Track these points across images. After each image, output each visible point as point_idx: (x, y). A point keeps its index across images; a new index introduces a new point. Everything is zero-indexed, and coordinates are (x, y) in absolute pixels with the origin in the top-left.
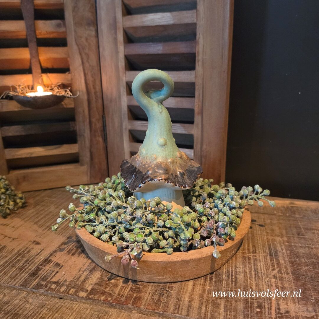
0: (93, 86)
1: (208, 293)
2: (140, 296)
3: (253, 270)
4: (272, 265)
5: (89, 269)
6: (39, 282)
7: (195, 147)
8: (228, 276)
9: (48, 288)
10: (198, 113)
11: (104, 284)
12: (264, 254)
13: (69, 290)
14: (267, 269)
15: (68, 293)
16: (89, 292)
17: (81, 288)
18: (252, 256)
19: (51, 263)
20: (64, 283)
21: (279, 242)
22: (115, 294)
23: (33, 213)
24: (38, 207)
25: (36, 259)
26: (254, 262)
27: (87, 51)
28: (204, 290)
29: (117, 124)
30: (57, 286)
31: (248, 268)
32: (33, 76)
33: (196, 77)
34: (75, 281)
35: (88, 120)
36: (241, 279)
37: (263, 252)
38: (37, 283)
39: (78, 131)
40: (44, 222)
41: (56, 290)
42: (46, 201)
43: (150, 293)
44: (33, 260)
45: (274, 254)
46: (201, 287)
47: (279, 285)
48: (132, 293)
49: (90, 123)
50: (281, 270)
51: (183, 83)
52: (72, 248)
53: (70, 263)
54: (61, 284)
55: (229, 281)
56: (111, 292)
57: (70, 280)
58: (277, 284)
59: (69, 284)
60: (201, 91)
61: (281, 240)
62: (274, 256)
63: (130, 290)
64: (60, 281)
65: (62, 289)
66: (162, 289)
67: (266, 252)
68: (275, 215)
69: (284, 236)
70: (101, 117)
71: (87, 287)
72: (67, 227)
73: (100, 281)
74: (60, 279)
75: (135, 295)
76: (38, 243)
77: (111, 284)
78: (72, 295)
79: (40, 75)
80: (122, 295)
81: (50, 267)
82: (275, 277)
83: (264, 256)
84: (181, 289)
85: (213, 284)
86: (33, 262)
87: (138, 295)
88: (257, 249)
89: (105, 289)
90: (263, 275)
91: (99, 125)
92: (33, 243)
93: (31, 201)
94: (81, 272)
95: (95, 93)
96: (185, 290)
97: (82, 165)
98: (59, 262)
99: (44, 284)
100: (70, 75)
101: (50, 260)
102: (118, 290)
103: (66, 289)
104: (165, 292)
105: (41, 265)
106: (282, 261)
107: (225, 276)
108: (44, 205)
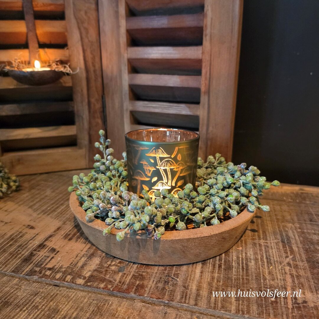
0: (93, 63)
1: (218, 281)
2: (143, 283)
3: (265, 257)
4: (285, 252)
5: (87, 255)
6: (33, 268)
7: (200, 129)
8: (238, 264)
9: (42, 274)
10: (205, 93)
11: (103, 271)
12: (276, 241)
13: (66, 277)
14: (280, 256)
15: (64, 280)
16: (87, 279)
17: (79, 275)
18: (263, 243)
19: (46, 248)
20: (60, 269)
21: (291, 229)
22: (116, 281)
23: (27, 197)
24: (33, 191)
25: (31, 243)
26: (265, 249)
27: (86, 25)
28: (213, 278)
29: (117, 105)
30: (53, 272)
31: (259, 255)
32: (29, 52)
33: (203, 53)
34: (72, 267)
35: (86, 100)
36: (252, 266)
37: (274, 239)
38: (30, 269)
39: (76, 112)
40: (39, 206)
41: (51, 276)
42: (42, 185)
43: (154, 281)
44: (27, 245)
45: (287, 240)
46: (209, 274)
47: (294, 273)
48: (134, 280)
49: (89, 103)
50: (295, 257)
51: (189, 59)
52: (69, 233)
53: (67, 248)
54: (57, 270)
55: (240, 268)
56: (112, 279)
57: (66, 266)
58: (292, 272)
59: (65, 271)
60: (208, 68)
61: (293, 226)
62: (286, 243)
63: (132, 278)
64: (56, 267)
65: (58, 276)
66: (167, 276)
67: (278, 238)
68: (284, 201)
69: (296, 222)
70: (101, 98)
71: (85, 274)
72: (64, 212)
73: (99, 267)
74: (56, 266)
75: (138, 282)
76: (32, 228)
77: (112, 271)
78: (68, 282)
79: (37, 50)
80: (123, 283)
81: (45, 253)
82: (289, 264)
83: (275, 242)
84: (188, 276)
85: (223, 272)
86: (26, 247)
87: (141, 283)
88: (268, 235)
89: (105, 276)
90: (276, 263)
91: (98, 106)
92: (27, 227)
93: (26, 185)
94: (78, 258)
95: (95, 71)
96: (192, 278)
97: (81, 148)
98: (55, 248)
99: (38, 270)
100: (68, 51)
101: (44, 245)
102: (119, 277)
103: (62, 276)
104: (170, 279)
105: (35, 250)
106: (295, 248)
107: (235, 263)
108: (40, 189)
